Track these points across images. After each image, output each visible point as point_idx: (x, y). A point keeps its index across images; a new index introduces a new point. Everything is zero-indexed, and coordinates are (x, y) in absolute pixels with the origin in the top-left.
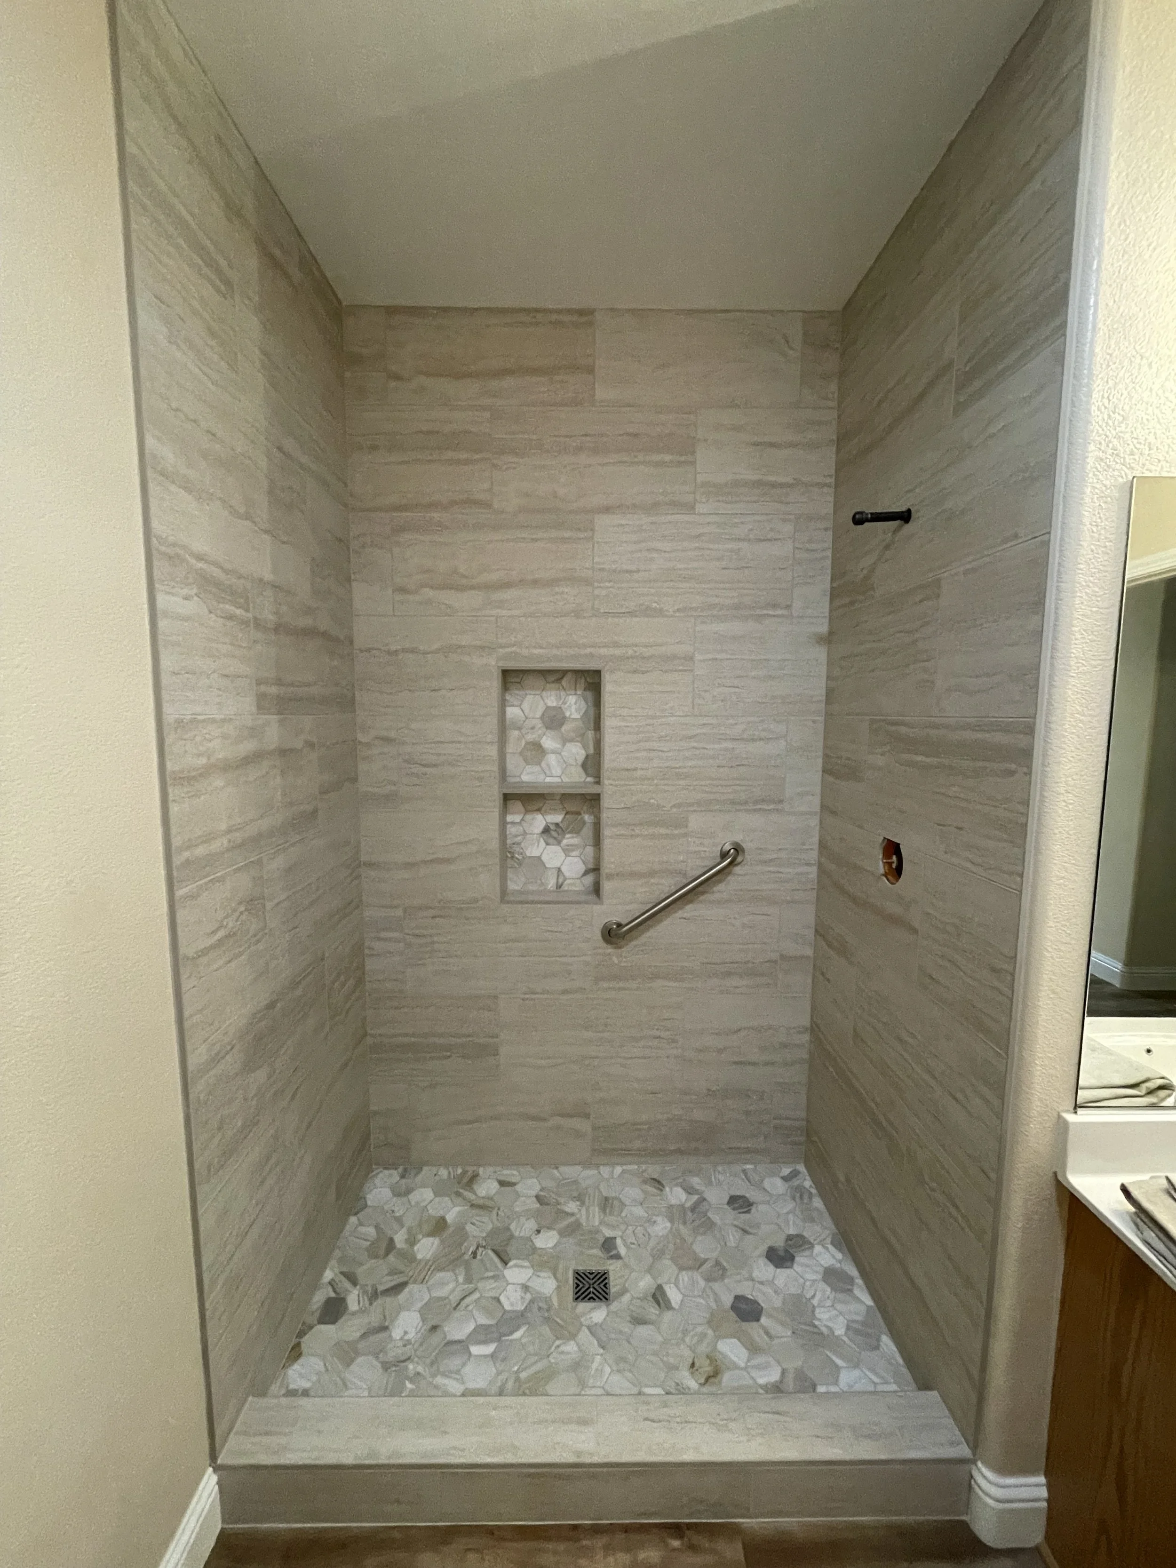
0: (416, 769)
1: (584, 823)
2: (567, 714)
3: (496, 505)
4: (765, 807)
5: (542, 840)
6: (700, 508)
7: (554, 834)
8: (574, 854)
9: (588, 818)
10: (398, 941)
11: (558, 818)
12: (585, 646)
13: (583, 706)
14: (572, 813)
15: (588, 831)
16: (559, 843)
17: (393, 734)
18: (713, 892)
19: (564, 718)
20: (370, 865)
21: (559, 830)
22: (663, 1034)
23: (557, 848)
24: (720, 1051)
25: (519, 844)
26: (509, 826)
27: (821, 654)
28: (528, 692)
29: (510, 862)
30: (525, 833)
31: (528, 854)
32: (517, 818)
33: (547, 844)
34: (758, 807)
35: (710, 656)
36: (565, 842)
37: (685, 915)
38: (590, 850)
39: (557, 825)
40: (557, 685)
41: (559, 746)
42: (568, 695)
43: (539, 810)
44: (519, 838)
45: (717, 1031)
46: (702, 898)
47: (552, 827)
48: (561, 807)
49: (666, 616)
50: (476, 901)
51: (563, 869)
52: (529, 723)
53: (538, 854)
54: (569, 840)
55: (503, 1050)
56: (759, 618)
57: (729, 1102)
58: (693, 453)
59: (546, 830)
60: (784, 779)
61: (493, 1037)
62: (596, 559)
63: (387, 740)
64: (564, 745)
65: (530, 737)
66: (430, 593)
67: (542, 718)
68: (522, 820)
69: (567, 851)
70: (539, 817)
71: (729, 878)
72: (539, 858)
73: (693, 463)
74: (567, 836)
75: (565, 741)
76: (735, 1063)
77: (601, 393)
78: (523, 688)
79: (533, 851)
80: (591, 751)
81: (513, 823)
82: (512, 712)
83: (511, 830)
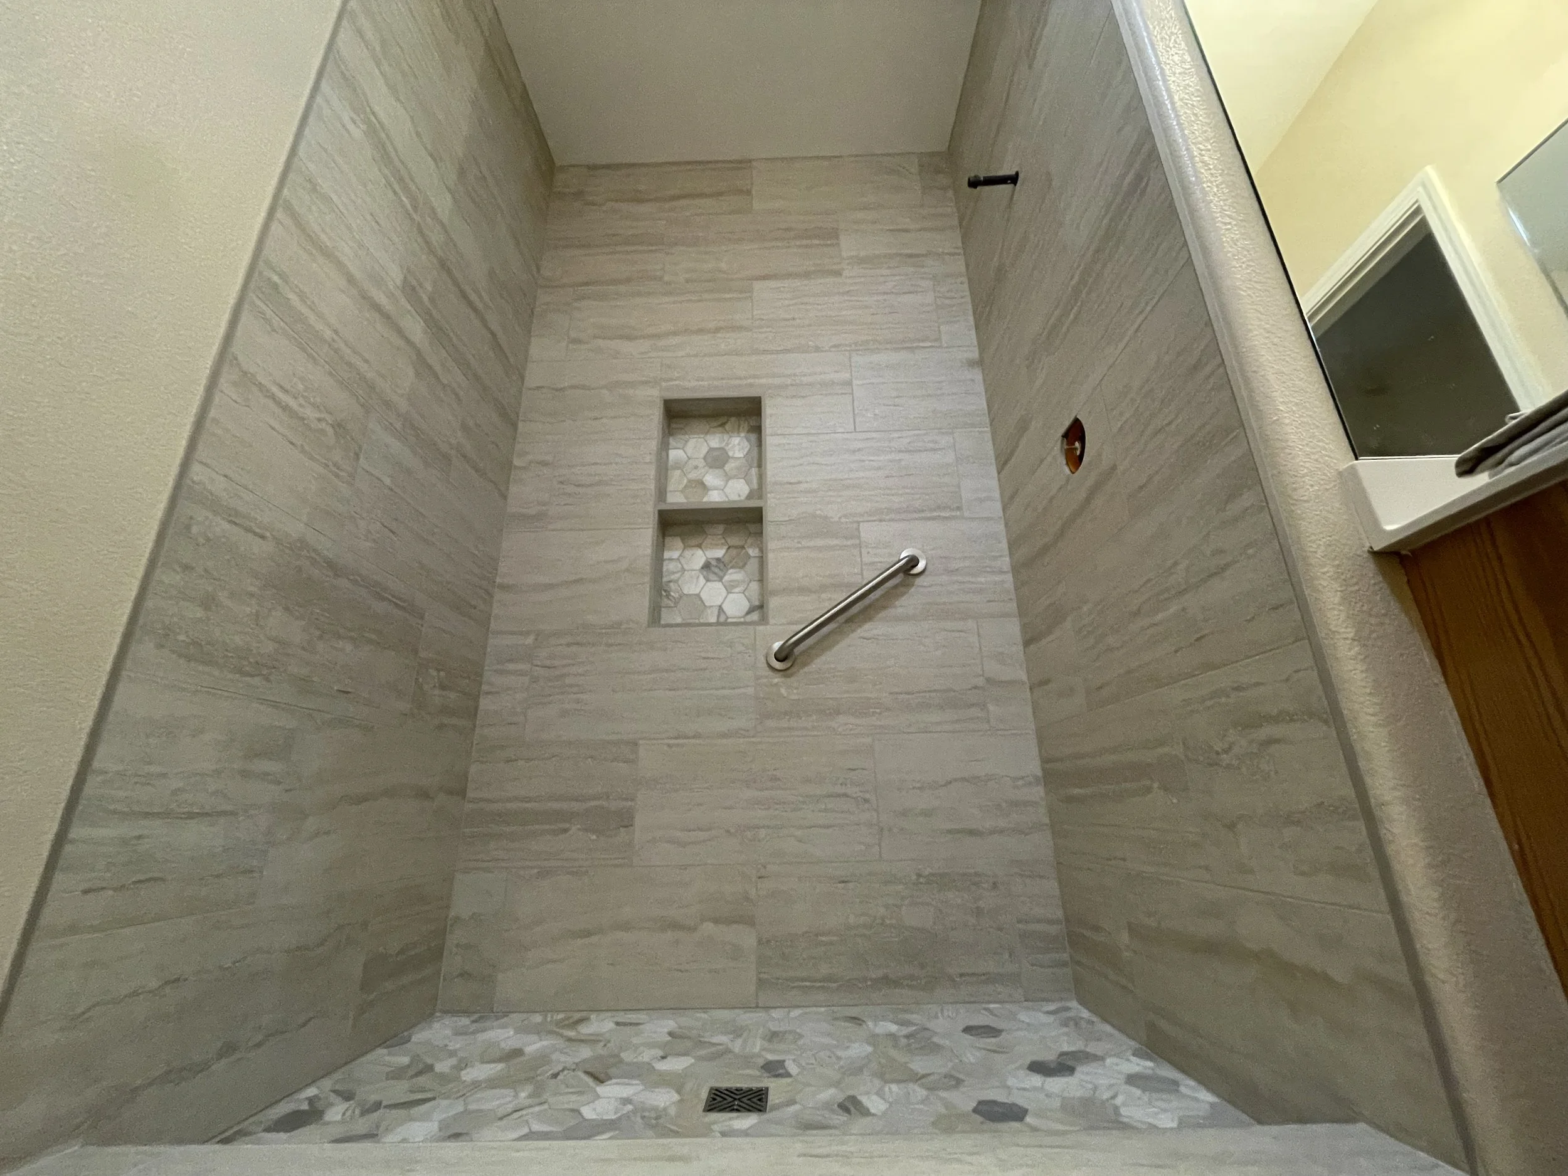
0: (570, 489)
1: (749, 557)
2: (731, 454)
3: (666, 278)
4: (943, 514)
5: (701, 578)
6: (846, 273)
7: (716, 570)
8: (737, 590)
9: (753, 552)
10: (522, 673)
11: (720, 553)
12: (745, 378)
13: (746, 444)
14: (736, 547)
15: (753, 565)
16: (721, 579)
17: (549, 458)
18: (895, 607)
19: (729, 457)
20: (504, 587)
21: (721, 566)
22: (852, 790)
23: (719, 585)
24: (927, 814)
25: (676, 581)
26: (665, 563)
27: (977, 375)
28: (691, 436)
29: (665, 601)
30: (683, 570)
31: (685, 592)
32: (675, 554)
33: (708, 580)
34: (935, 514)
35: (868, 381)
36: (727, 578)
37: (866, 635)
38: (755, 586)
39: (718, 560)
40: (720, 429)
41: (722, 483)
42: (731, 437)
43: (699, 546)
44: (677, 575)
45: (918, 785)
46: (883, 614)
47: (714, 563)
48: (723, 541)
49: (822, 351)
50: (620, 624)
51: (725, 607)
52: (692, 463)
53: (697, 592)
54: (733, 575)
55: (639, 820)
56: (911, 349)
57: (950, 895)
58: (837, 238)
59: (707, 566)
60: (959, 487)
61: (626, 799)
62: (755, 313)
63: (544, 464)
64: (727, 481)
65: (693, 475)
66: (600, 342)
67: (705, 458)
68: (680, 555)
69: (729, 589)
70: (699, 552)
71: (913, 589)
72: (698, 596)
73: (838, 244)
74: (731, 571)
75: (728, 478)
76: (950, 832)
77: (757, 205)
78: (686, 433)
79: (690, 588)
80: (755, 486)
81: (671, 559)
82: (675, 454)
83: (668, 567)
